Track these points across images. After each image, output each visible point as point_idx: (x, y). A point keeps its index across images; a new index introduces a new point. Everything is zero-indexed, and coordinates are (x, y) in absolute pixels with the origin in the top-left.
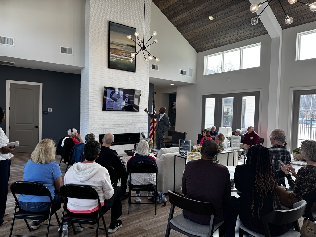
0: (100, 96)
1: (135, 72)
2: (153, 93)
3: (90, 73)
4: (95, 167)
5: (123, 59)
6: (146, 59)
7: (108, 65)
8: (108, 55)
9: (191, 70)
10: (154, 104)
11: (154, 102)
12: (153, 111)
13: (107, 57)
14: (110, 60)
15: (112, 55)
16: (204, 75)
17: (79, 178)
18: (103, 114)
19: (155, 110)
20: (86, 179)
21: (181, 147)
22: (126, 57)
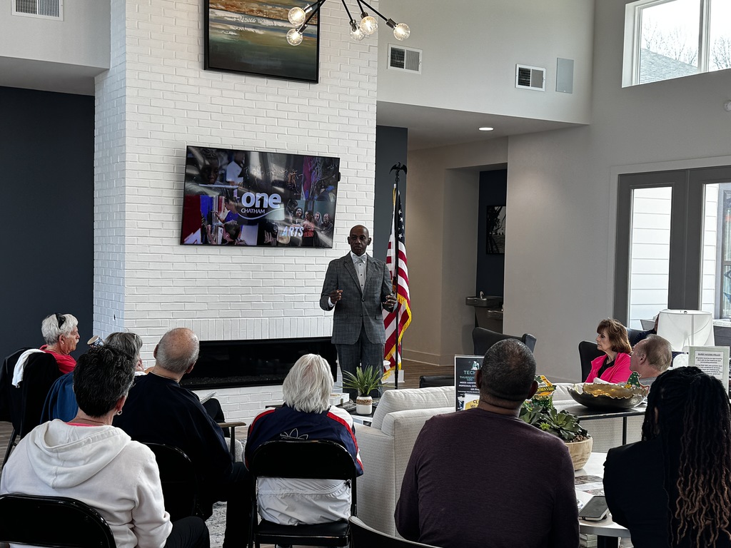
0: (168, 184)
1: (316, 81)
2: (394, 167)
3: (128, 92)
4: (109, 443)
5: (262, 29)
6: (354, 27)
7: (201, 58)
8: (202, 16)
9: (565, 65)
10: (398, 217)
11: (399, 207)
12: (393, 245)
13: (201, 25)
14: (213, 35)
15: (220, 14)
16: (625, 84)
17: (50, 474)
18: (181, 258)
19: (402, 240)
20: (72, 481)
21: (462, 383)
22: (276, 23)
